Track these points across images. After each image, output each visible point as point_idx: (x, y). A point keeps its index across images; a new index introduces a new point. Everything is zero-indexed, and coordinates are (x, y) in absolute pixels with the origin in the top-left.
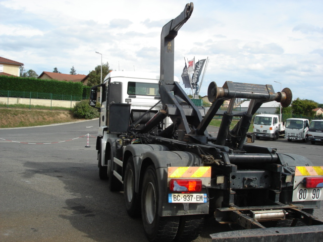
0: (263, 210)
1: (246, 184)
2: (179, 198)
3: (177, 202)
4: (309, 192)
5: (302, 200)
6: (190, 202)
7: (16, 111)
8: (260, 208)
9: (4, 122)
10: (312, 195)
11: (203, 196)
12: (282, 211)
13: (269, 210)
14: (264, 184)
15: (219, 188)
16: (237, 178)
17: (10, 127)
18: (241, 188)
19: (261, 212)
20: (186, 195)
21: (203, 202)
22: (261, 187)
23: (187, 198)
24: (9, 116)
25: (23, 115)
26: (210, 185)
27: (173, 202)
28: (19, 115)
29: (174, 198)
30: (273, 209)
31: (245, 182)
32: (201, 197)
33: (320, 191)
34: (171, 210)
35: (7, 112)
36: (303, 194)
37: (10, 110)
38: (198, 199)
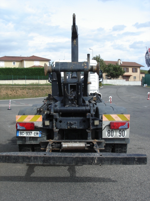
0: (72, 142)
1: (69, 126)
2: (23, 134)
3: (22, 136)
4: (116, 132)
5: (110, 137)
6: (30, 136)
7: (43, 88)
8: (70, 141)
9: (37, 94)
10: (118, 134)
11: (39, 133)
12: (84, 143)
13: (76, 142)
14: (83, 126)
15: (48, 128)
16: (63, 122)
17: (40, 97)
18: (66, 128)
19: (68, 143)
20: (28, 132)
21: (38, 136)
22: (81, 128)
23: (28, 134)
24: (40, 90)
25: (47, 90)
26: (42, 126)
27: (19, 136)
28: (45, 90)
29: (20, 133)
30: (79, 142)
31: (68, 124)
32: (37, 134)
33: (125, 132)
34: (21, 140)
35: (38, 88)
36: (110, 133)
37: (40, 87)
38: (35, 135)
